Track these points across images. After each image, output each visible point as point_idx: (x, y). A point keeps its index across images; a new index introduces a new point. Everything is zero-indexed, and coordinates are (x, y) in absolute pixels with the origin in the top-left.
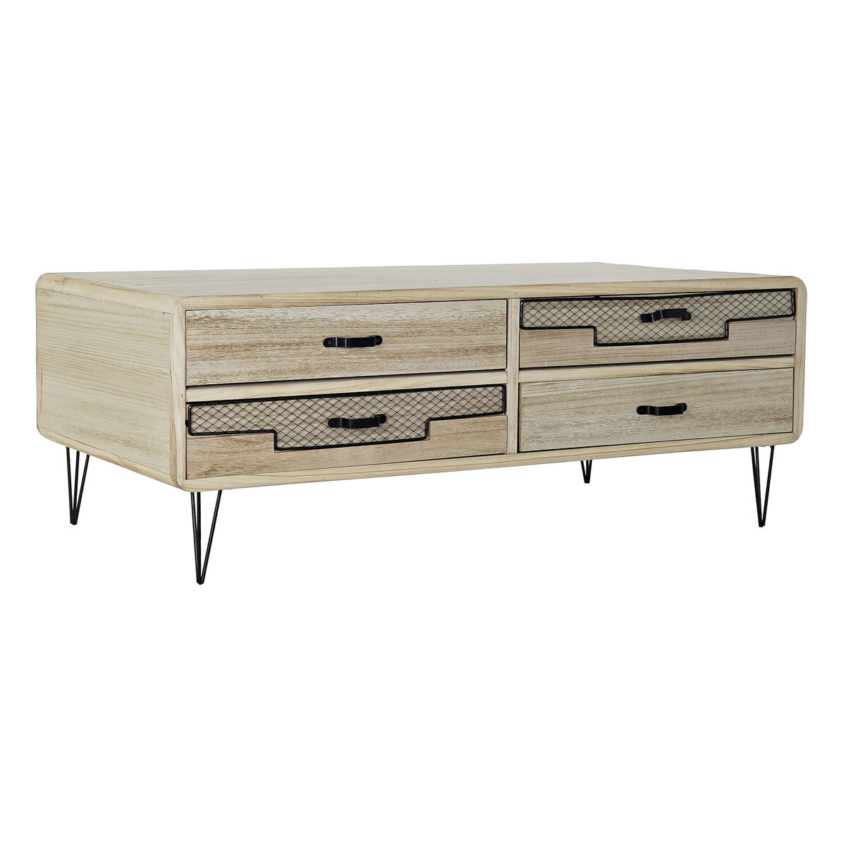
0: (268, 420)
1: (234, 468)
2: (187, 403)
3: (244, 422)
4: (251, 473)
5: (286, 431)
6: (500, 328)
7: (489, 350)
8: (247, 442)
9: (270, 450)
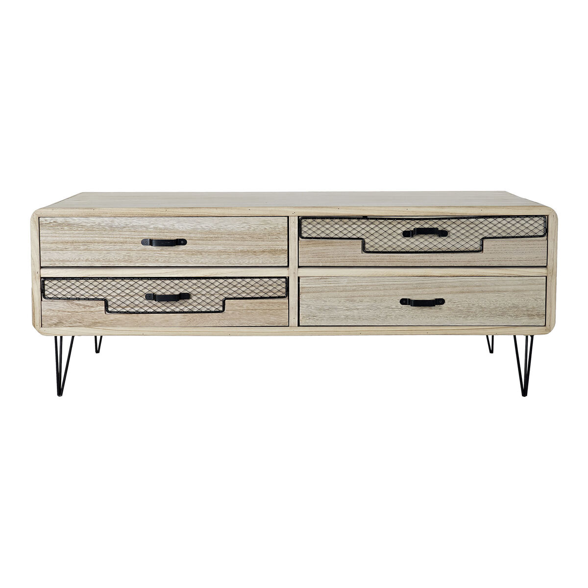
0: (100, 292)
1: (75, 322)
2: (41, 278)
3: (82, 292)
4: (89, 326)
5: (114, 300)
6: (282, 237)
7: (273, 252)
8: (85, 306)
9: (102, 312)
